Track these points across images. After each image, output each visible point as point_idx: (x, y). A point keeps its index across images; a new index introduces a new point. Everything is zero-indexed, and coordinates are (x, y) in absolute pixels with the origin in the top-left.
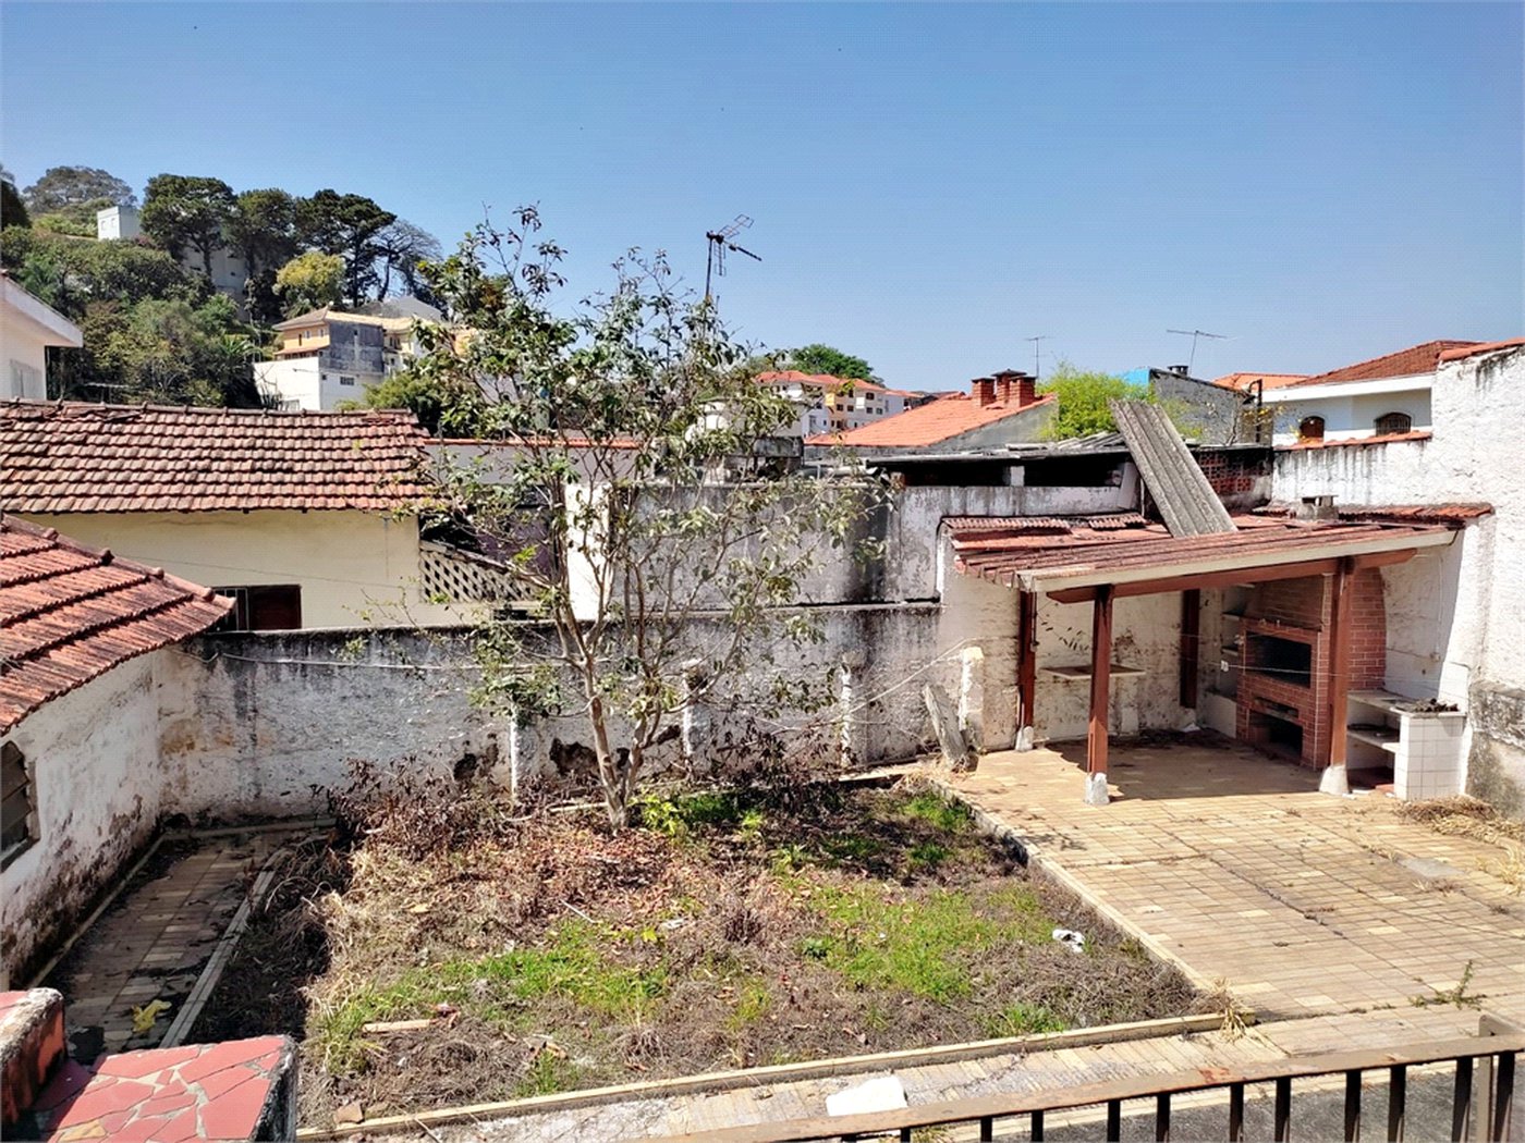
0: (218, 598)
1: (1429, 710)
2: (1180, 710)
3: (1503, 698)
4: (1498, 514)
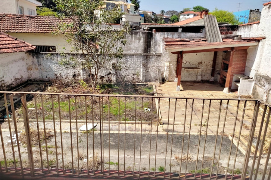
0: (33, 46)
1: (246, 78)
2: (211, 77)
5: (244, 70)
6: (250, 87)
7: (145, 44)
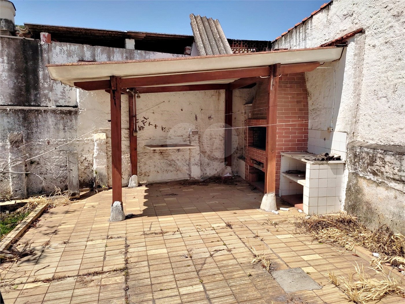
1: (323, 160)
2: (224, 167)
3: (366, 149)
4: (366, 33)
5: (306, 140)
6: (338, 187)
7: (17, 78)
